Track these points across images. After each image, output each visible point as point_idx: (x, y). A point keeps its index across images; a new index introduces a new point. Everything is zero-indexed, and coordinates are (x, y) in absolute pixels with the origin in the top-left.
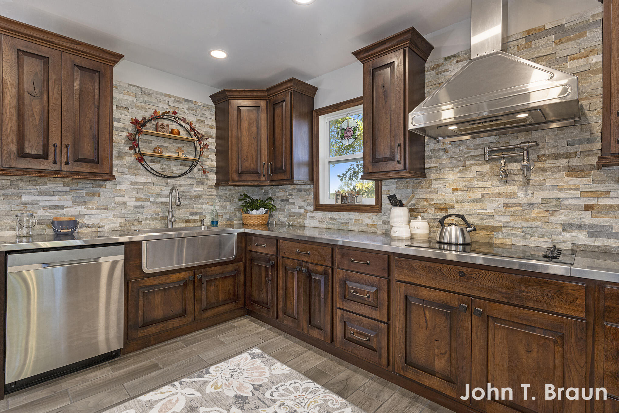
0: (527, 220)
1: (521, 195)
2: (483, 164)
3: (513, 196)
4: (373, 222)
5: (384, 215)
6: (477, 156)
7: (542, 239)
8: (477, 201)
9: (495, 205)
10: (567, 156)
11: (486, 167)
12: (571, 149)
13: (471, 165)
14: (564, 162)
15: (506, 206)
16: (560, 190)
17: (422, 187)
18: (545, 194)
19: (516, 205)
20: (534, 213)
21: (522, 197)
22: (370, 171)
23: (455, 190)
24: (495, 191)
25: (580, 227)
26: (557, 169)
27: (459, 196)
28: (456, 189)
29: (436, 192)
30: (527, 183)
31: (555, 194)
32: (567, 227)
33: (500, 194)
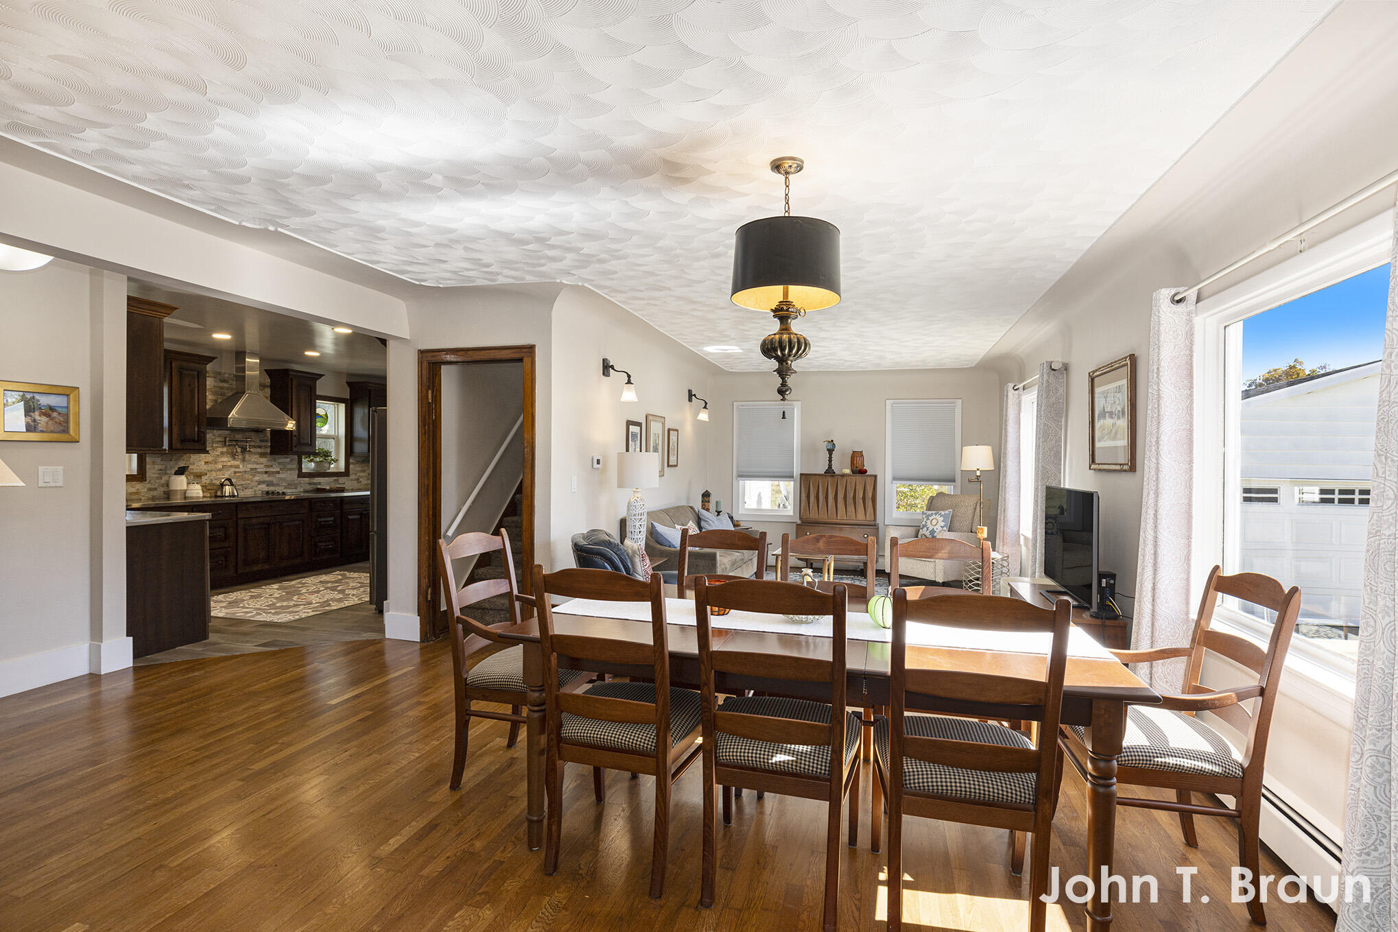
0: (244, 481)
1: (241, 466)
2: (223, 447)
3: (237, 467)
4: (138, 490)
5: (149, 483)
6: (220, 441)
7: (250, 490)
8: (220, 470)
9: (229, 472)
10: (260, 447)
11: (225, 449)
12: (261, 444)
13: (217, 447)
14: (259, 450)
15: (235, 472)
16: (257, 464)
17: (183, 460)
18: (251, 466)
19: (240, 472)
20: (247, 476)
21: (242, 468)
22: (179, 448)
23: (206, 463)
24: (229, 464)
25: (263, 482)
26: (256, 453)
27: (209, 467)
28: (208, 462)
29: (194, 464)
30: (244, 460)
31: (255, 466)
32: (260, 483)
33: (231, 466)
